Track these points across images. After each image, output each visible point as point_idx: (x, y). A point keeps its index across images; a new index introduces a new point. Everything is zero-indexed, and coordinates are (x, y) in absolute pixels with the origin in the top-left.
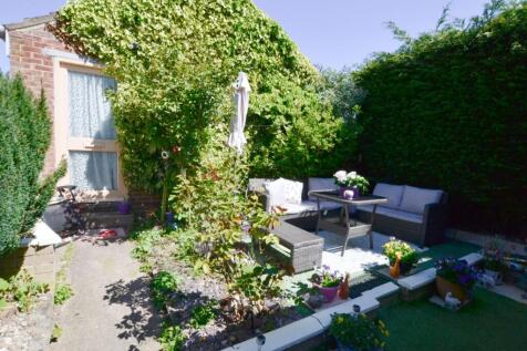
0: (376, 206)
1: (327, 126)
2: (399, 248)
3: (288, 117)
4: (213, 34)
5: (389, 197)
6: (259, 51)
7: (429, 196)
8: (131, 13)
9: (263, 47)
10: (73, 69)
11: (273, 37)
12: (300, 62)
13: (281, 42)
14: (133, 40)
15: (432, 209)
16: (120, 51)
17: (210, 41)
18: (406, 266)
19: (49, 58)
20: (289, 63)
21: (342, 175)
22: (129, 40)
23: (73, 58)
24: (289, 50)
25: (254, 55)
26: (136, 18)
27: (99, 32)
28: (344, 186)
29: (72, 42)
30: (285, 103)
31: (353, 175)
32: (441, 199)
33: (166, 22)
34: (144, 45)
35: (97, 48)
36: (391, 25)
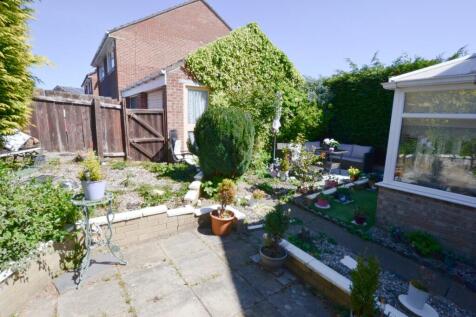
0: (342, 155)
1: (315, 114)
2: (354, 171)
3: (291, 108)
4: (253, 63)
5: (347, 150)
6: (274, 70)
7: (365, 150)
8: (218, 57)
9: (276, 68)
10: (190, 88)
11: (281, 61)
12: (295, 74)
13: (285, 63)
14: (218, 71)
15: (366, 155)
16: (212, 78)
17: (252, 67)
18: (356, 178)
19: (181, 84)
20: (289, 75)
21: (327, 141)
22: (216, 72)
23: (191, 83)
24: (289, 67)
25: (273, 73)
26: (220, 59)
27: (203, 69)
28: (329, 146)
29: (191, 75)
30: (290, 100)
31: (333, 141)
32: (371, 151)
33: (232, 60)
34: (222, 74)
35: (202, 77)
36: (348, 60)
